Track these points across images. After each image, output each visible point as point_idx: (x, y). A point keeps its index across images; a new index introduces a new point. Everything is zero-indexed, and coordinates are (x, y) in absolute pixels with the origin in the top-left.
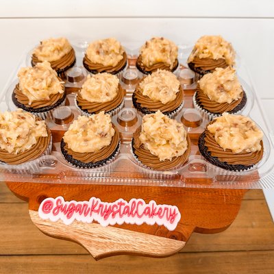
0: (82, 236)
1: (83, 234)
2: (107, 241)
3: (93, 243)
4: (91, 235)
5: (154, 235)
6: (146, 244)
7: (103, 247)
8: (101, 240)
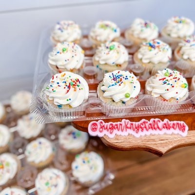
0: (149, 143)
1: (148, 141)
2: (167, 141)
3: (158, 145)
4: (154, 140)
5: (192, 130)
6: (190, 136)
7: (166, 146)
8: (162, 142)
